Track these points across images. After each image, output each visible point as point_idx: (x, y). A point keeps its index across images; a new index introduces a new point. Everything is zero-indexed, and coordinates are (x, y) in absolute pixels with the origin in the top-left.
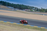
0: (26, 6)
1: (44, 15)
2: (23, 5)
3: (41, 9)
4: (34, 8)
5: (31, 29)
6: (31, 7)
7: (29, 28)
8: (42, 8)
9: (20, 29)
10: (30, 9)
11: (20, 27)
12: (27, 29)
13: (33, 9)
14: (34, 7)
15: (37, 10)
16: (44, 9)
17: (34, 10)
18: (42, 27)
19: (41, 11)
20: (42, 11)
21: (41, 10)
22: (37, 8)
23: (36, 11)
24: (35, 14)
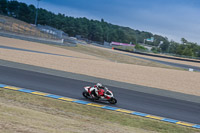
0: (117, 27)
1: (191, 70)
3: (180, 43)
4: (152, 40)
5: (135, 126)
6: (139, 33)
7: (124, 123)
8: (183, 40)
10: (133, 41)
12: (116, 125)
13: (147, 43)
14: (149, 35)
15: (165, 47)
16: (193, 46)
17: (150, 48)
18: (179, 123)
19: (179, 54)
20: (184, 51)
21: (182, 47)
22: (164, 39)
23: (159, 51)
24: (152, 64)
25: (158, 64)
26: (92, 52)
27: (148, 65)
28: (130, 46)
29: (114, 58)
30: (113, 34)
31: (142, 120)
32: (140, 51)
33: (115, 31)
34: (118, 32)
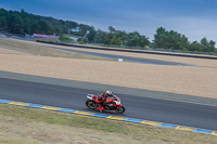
0: (38, 17)
1: (120, 60)
2: (24, 14)
3: (108, 31)
4: (77, 30)
6: (63, 23)
7: (50, 121)
8: (111, 28)
9: (10, 125)
10: (57, 32)
11: (10, 118)
12: (42, 124)
13: (72, 34)
15: (92, 37)
16: (121, 34)
17: (75, 39)
19: (107, 43)
20: (112, 40)
22: (91, 29)
23: (85, 42)
25: (85, 55)
26: (12, 46)
27: (75, 57)
28: (54, 38)
29: (37, 52)
30: (35, 26)
31: (70, 117)
32: (64, 43)
33: (36, 22)
34: (40, 23)
